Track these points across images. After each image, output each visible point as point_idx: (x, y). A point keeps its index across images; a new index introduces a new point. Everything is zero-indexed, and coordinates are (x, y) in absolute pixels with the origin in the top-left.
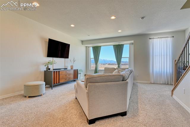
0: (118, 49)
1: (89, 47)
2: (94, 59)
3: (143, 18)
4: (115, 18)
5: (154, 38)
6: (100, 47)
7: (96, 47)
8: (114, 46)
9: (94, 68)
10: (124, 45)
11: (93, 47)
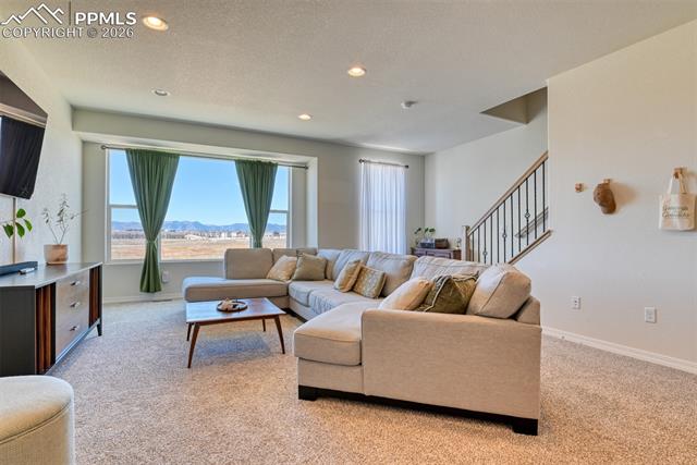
0: (257, 180)
1: (104, 148)
2: (137, 211)
3: (409, 104)
4: (363, 72)
5: (370, 162)
6: (175, 156)
7: (148, 152)
8: (240, 163)
9: (143, 256)
10: (276, 165)
11: (132, 153)
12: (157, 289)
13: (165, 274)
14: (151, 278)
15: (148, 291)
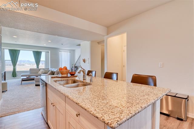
0: (37, 55)
1: (4, 49)
2: (11, 61)
5: (62, 51)
6: (19, 50)
7: (13, 50)
8: (33, 52)
9: (12, 70)
10: (42, 52)
11: (10, 50)
12: (16, 76)
13: (17, 74)
14: (14, 74)
15: (14, 77)
